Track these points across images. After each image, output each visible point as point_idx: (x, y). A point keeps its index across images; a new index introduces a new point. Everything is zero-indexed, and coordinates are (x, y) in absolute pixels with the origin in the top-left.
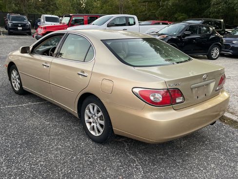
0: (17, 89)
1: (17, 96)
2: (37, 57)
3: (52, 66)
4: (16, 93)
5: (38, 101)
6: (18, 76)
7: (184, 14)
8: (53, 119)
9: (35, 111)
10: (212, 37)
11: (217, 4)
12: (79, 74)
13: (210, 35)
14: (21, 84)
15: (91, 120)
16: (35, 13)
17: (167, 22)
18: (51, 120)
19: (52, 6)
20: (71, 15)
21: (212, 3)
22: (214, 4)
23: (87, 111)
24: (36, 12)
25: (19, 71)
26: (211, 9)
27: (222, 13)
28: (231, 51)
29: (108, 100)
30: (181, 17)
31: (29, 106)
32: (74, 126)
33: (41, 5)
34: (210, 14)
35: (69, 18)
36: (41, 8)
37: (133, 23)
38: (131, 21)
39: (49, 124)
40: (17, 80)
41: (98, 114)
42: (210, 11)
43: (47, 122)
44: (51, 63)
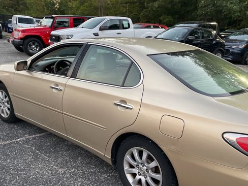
0: (5, 116)
1: (6, 126)
2: (38, 75)
3: (67, 90)
4: (4, 120)
5: (37, 133)
6: (7, 99)
7: (169, 17)
8: (67, 162)
9: (38, 150)
10: (214, 42)
11: (205, 7)
12: (118, 105)
13: (212, 40)
14: (11, 109)
15: (135, 171)
16: (4, 14)
17: (157, 25)
18: (65, 164)
19: (22, 6)
20: (54, 16)
21: (200, 6)
22: (202, 7)
23: (128, 157)
24: (5, 12)
25: (10, 93)
26: (199, 12)
27: (209, 15)
28: (230, 56)
29: (173, 148)
30: (167, 19)
31: (27, 141)
32: (102, 173)
33: (9, 4)
34: (197, 17)
35: (52, 20)
36: (10, 8)
37: (127, 26)
38: (125, 24)
39: (65, 173)
40: (6, 104)
41: (149, 163)
42: (198, 13)
43: (61, 168)
44: (65, 85)
